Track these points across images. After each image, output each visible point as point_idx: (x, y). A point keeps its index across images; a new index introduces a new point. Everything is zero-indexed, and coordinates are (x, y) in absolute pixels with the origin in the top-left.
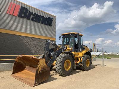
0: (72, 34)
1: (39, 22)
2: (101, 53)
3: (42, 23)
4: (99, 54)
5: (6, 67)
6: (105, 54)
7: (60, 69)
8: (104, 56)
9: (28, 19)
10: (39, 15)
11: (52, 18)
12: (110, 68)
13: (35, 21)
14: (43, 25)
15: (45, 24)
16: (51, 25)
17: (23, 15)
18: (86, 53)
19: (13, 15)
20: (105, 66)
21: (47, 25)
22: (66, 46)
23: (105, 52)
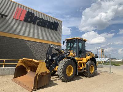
0: (76, 39)
2: (108, 59)
4: (106, 61)
5: (11, 71)
7: (62, 75)
8: (111, 63)
10: (45, 19)
11: (58, 23)
12: (118, 75)
13: (41, 26)
14: (49, 30)
15: (51, 29)
16: (56, 30)
17: (29, 20)
18: (91, 59)
20: (112, 73)
22: (69, 51)
23: (115, 59)
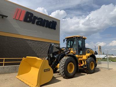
1: (43, 26)
3: (46, 27)
4: (104, 57)
6: (112, 56)
8: (109, 59)
9: (33, 23)
11: (56, 22)
15: (49, 28)
17: (28, 19)
19: (19, 20)
21: (51, 28)
23: (112, 55)
